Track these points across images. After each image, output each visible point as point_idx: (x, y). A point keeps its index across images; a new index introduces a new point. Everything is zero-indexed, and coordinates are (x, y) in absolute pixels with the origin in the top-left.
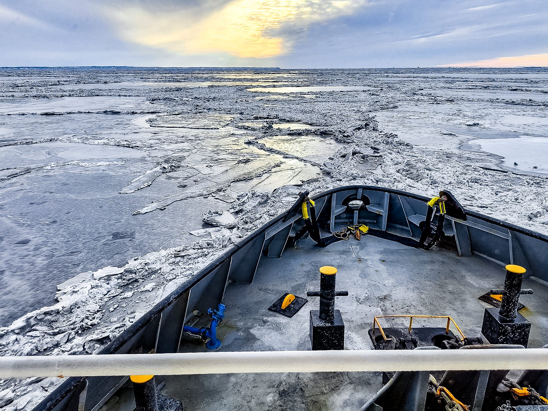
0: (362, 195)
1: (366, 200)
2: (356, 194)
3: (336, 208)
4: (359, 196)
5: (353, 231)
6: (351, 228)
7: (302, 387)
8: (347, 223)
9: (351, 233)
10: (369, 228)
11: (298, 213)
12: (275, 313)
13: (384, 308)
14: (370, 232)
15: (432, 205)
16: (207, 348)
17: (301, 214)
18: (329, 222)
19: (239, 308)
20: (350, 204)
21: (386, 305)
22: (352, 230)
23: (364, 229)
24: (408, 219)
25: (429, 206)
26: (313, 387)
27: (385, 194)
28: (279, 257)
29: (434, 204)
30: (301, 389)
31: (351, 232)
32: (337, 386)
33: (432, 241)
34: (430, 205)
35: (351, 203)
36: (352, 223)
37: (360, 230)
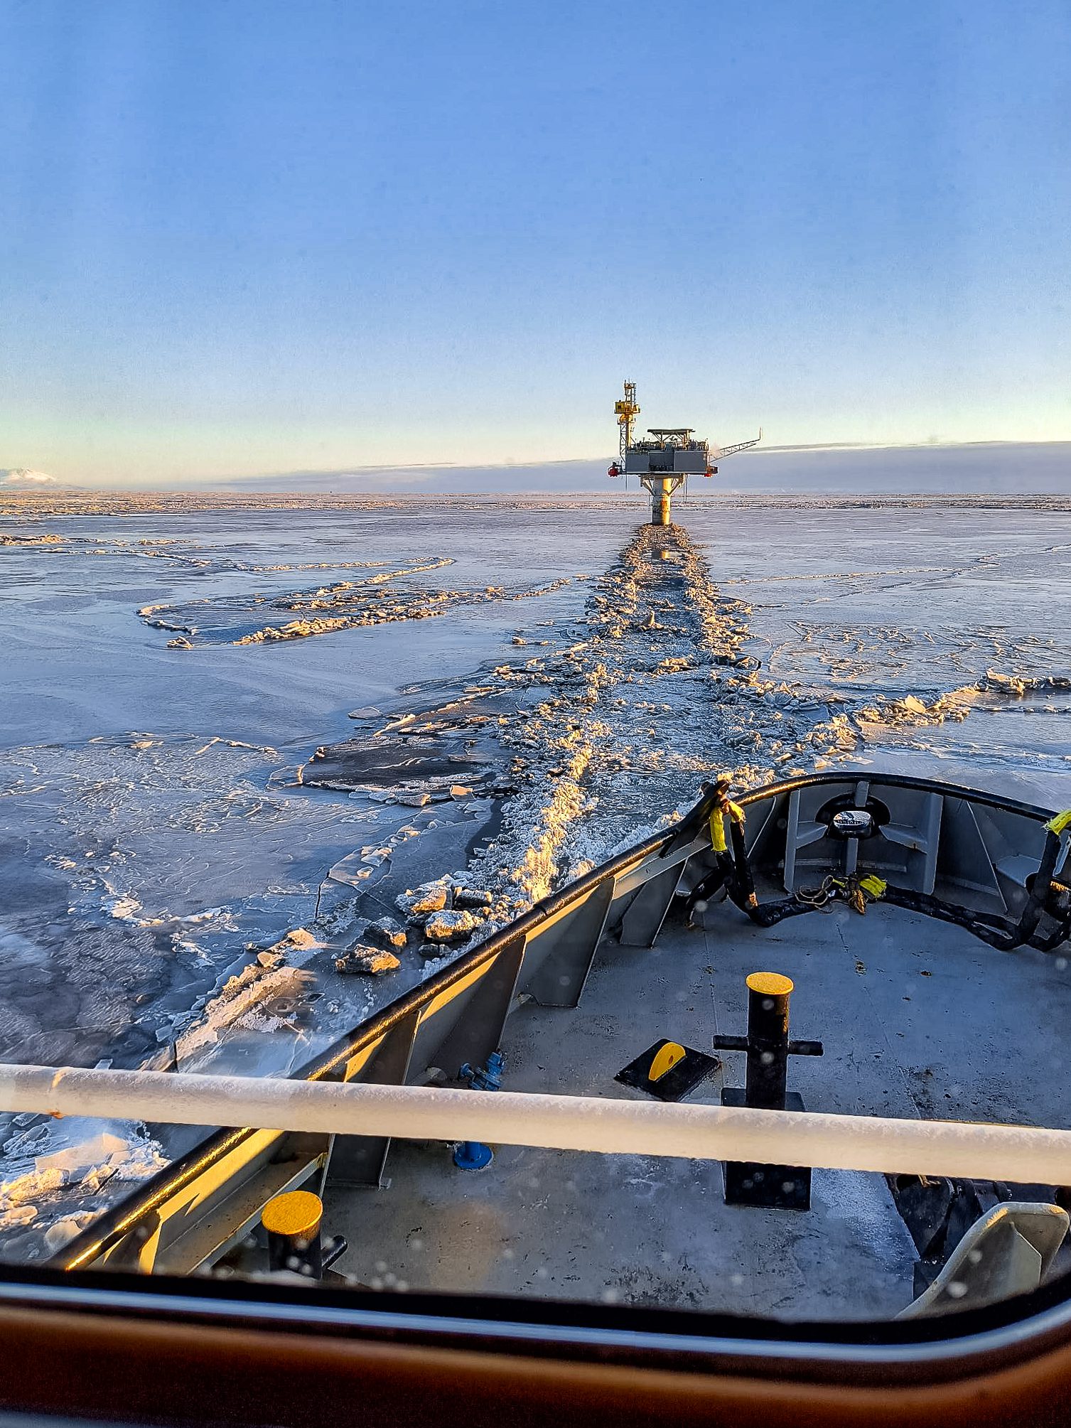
0: (869, 799)
1: (879, 812)
2: (852, 796)
3: (802, 828)
4: (861, 800)
5: (844, 890)
6: (840, 883)
7: (694, 1292)
8: (827, 868)
9: (838, 895)
10: (887, 885)
11: (702, 837)
12: (630, 1089)
13: (924, 1100)
14: (892, 896)
15: (1057, 830)
16: (456, 1164)
17: (707, 839)
18: (781, 864)
19: (541, 1068)
20: (837, 821)
21: (929, 1090)
22: (841, 887)
23: (876, 886)
24: (994, 865)
25: (1051, 833)
26: (722, 1295)
27: (930, 796)
28: (649, 946)
29: (1065, 828)
30: (691, 1295)
31: (838, 893)
32: (788, 1298)
33: (1061, 928)
34: (1053, 829)
35: (838, 817)
36: (841, 870)
37: (861, 888)
